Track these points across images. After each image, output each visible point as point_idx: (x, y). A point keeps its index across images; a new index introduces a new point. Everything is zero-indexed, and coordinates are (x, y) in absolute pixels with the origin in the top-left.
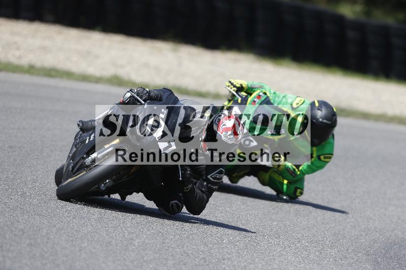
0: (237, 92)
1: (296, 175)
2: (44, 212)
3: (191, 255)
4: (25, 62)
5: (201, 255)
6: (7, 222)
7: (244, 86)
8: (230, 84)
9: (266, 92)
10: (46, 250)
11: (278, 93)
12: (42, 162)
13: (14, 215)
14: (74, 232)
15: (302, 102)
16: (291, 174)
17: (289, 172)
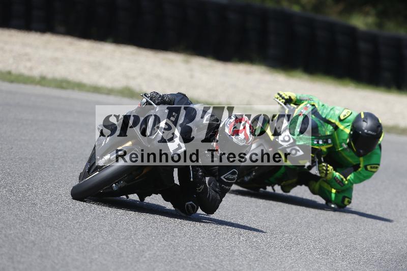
0: (285, 104)
1: (344, 184)
2: (56, 223)
3: (202, 267)
4: (36, 73)
5: (212, 267)
6: (17, 233)
7: (293, 98)
8: (279, 96)
9: (314, 104)
10: (56, 261)
11: (326, 105)
12: (53, 174)
13: (25, 227)
14: (84, 243)
15: (349, 114)
16: (339, 183)
17: (336, 181)
